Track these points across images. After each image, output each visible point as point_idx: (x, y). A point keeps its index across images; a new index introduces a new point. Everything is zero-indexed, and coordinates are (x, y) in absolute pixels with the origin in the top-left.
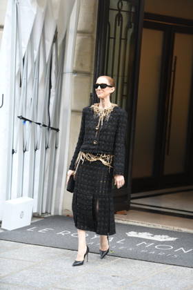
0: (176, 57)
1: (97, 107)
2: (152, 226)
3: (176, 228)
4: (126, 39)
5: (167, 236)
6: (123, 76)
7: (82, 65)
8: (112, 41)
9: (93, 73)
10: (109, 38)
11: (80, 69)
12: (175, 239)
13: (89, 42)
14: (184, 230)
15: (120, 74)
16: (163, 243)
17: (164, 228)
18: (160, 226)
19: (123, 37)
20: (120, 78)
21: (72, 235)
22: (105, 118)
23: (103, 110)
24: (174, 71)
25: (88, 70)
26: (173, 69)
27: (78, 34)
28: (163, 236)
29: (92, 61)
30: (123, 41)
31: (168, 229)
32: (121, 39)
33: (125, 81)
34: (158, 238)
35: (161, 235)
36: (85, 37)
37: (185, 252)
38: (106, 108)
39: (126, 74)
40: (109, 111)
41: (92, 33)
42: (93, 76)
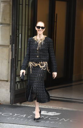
0: (57, 14)
1: (36, 38)
2: (47, 107)
3: (60, 108)
4: (29, 5)
5: (55, 112)
6: (28, 25)
7: (5, 20)
8: (21, 6)
9: (11, 24)
10: (19, 4)
11: (4, 22)
12: (60, 114)
13: (8, 7)
14: (64, 108)
15: (26, 24)
16: (53, 116)
17: (53, 108)
18: (51, 107)
19: (27, 4)
20: (26, 26)
21: (3, 115)
22: (41, 43)
23: (40, 39)
24: (56, 22)
25: (8, 22)
26: (55, 21)
27: (2, 3)
28: (53, 113)
29: (10, 18)
30: (27, 6)
31: (56, 108)
32: (26, 5)
33: (29, 28)
34: (50, 114)
35: (52, 112)
36: (6, 4)
37: (65, 121)
38: (41, 38)
39: (30, 24)
40: (43, 40)
41: (10, 2)
42: (11, 26)
